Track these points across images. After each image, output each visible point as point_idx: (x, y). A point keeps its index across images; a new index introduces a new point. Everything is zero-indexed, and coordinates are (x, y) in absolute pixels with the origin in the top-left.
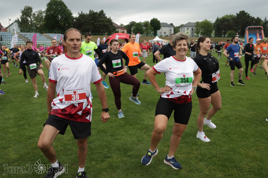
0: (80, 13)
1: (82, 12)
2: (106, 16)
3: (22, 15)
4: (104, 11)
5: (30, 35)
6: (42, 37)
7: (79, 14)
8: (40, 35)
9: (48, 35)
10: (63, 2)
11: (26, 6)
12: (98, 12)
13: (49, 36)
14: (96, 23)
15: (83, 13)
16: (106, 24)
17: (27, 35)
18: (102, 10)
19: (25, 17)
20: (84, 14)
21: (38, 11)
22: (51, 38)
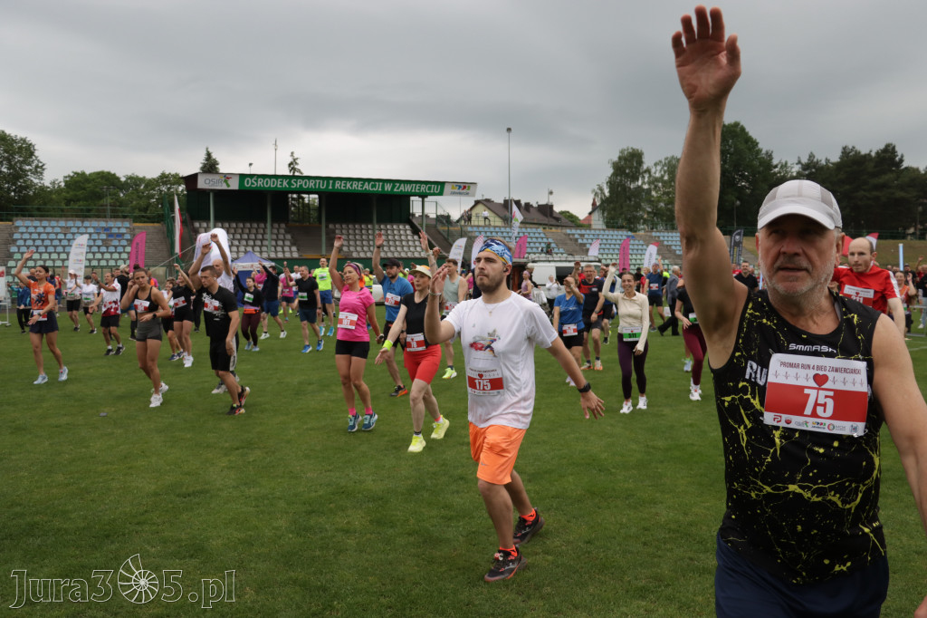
0: (805, 160)
1: (812, 156)
2: (905, 165)
3: (613, 175)
4: (897, 149)
5: (596, 237)
6: (637, 242)
7: (799, 162)
8: (628, 237)
9: (659, 237)
10: (743, 129)
11: (625, 148)
12: (873, 154)
13: (661, 238)
14: (861, 193)
15: (815, 160)
16: (900, 194)
17: (586, 236)
18: (887, 146)
19: (621, 180)
20: (817, 162)
21: (666, 159)
22: (663, 246)
